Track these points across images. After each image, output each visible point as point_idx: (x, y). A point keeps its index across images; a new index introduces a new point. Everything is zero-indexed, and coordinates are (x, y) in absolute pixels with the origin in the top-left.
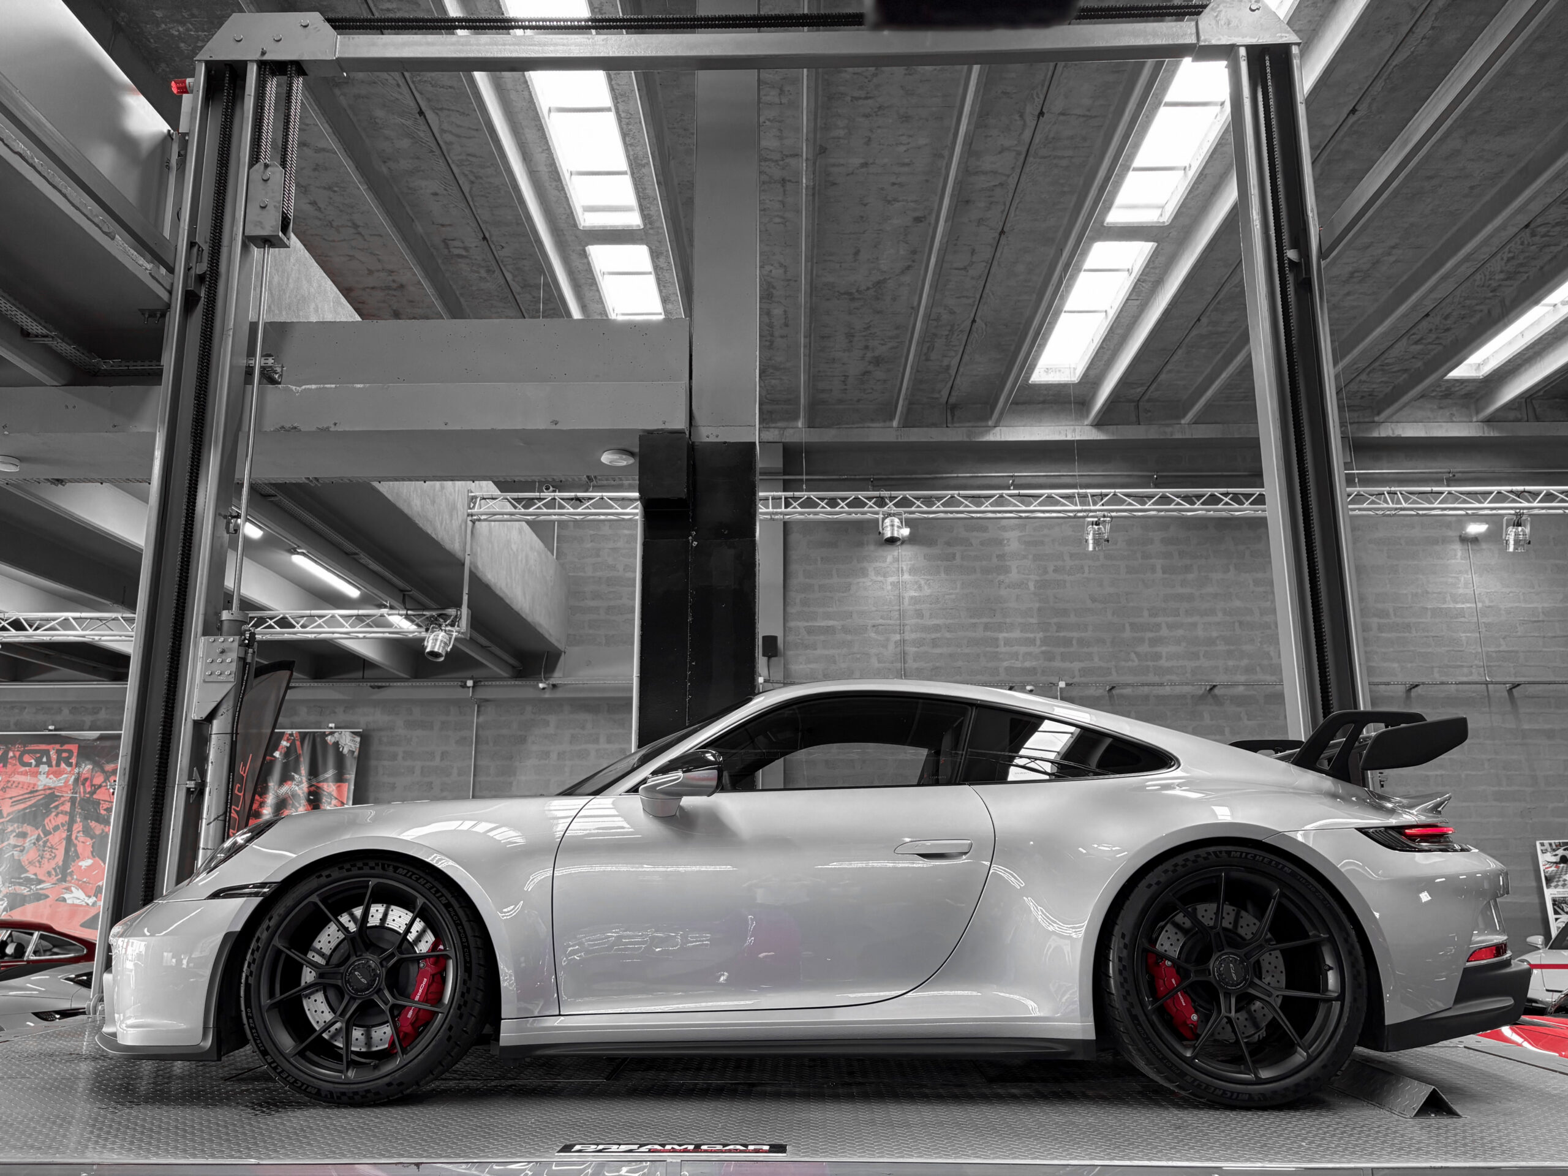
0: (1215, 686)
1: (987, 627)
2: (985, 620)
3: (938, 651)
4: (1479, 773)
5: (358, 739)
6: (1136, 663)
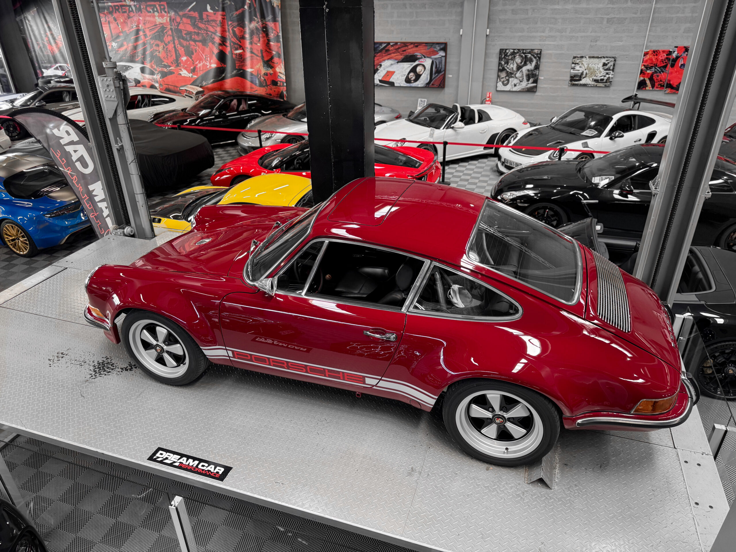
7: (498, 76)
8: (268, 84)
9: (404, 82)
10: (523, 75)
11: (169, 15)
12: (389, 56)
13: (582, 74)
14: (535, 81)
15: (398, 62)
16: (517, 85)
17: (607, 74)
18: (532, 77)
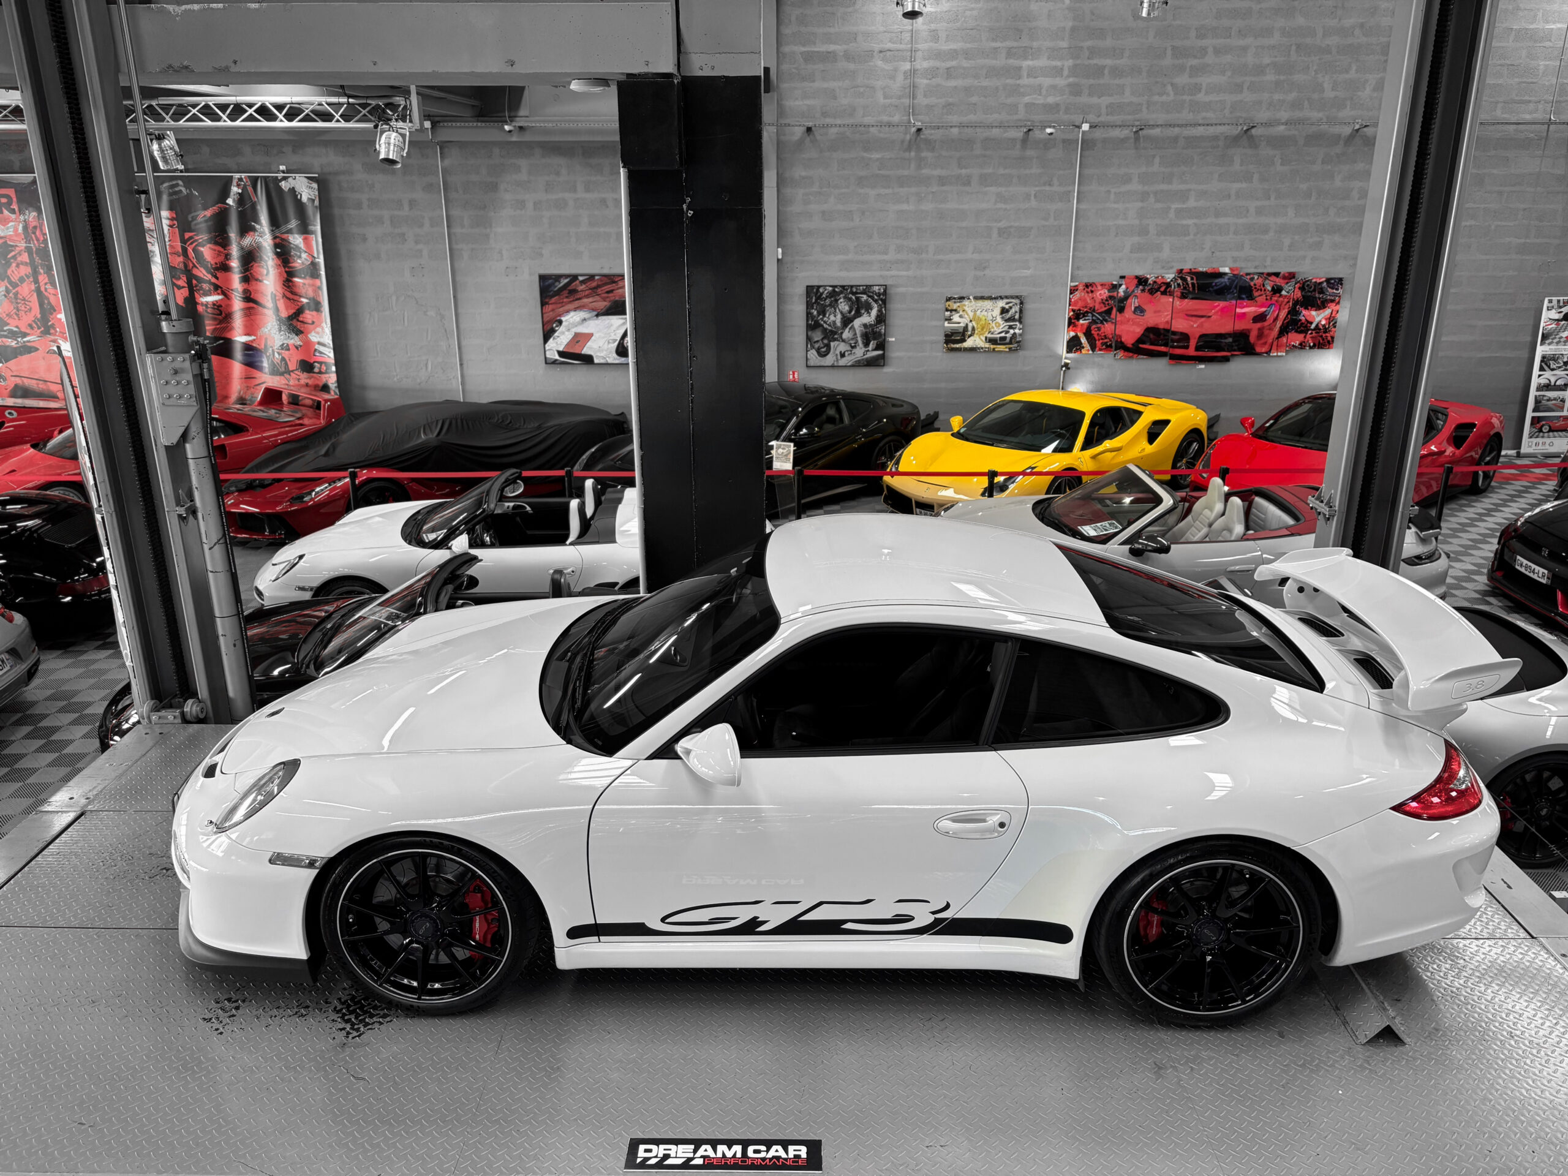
0: (1253, 127)
1: (1010, 53)
2: (1009, 44)
3: (952, 83)
4: (1511, 224)
5: (315, 186)
6: (1172, 97)
7: (809, 339)
8: (291, 369)
9: (615, 355)
10: (855, 334)
11: (22, 218)
12: (577, 304)
13: (966, 328)
14: (881, 346)
15: (597, 316)
16: (846, 354)
17: (1011, 327)
18: (874, 339)
